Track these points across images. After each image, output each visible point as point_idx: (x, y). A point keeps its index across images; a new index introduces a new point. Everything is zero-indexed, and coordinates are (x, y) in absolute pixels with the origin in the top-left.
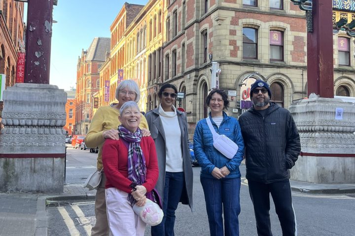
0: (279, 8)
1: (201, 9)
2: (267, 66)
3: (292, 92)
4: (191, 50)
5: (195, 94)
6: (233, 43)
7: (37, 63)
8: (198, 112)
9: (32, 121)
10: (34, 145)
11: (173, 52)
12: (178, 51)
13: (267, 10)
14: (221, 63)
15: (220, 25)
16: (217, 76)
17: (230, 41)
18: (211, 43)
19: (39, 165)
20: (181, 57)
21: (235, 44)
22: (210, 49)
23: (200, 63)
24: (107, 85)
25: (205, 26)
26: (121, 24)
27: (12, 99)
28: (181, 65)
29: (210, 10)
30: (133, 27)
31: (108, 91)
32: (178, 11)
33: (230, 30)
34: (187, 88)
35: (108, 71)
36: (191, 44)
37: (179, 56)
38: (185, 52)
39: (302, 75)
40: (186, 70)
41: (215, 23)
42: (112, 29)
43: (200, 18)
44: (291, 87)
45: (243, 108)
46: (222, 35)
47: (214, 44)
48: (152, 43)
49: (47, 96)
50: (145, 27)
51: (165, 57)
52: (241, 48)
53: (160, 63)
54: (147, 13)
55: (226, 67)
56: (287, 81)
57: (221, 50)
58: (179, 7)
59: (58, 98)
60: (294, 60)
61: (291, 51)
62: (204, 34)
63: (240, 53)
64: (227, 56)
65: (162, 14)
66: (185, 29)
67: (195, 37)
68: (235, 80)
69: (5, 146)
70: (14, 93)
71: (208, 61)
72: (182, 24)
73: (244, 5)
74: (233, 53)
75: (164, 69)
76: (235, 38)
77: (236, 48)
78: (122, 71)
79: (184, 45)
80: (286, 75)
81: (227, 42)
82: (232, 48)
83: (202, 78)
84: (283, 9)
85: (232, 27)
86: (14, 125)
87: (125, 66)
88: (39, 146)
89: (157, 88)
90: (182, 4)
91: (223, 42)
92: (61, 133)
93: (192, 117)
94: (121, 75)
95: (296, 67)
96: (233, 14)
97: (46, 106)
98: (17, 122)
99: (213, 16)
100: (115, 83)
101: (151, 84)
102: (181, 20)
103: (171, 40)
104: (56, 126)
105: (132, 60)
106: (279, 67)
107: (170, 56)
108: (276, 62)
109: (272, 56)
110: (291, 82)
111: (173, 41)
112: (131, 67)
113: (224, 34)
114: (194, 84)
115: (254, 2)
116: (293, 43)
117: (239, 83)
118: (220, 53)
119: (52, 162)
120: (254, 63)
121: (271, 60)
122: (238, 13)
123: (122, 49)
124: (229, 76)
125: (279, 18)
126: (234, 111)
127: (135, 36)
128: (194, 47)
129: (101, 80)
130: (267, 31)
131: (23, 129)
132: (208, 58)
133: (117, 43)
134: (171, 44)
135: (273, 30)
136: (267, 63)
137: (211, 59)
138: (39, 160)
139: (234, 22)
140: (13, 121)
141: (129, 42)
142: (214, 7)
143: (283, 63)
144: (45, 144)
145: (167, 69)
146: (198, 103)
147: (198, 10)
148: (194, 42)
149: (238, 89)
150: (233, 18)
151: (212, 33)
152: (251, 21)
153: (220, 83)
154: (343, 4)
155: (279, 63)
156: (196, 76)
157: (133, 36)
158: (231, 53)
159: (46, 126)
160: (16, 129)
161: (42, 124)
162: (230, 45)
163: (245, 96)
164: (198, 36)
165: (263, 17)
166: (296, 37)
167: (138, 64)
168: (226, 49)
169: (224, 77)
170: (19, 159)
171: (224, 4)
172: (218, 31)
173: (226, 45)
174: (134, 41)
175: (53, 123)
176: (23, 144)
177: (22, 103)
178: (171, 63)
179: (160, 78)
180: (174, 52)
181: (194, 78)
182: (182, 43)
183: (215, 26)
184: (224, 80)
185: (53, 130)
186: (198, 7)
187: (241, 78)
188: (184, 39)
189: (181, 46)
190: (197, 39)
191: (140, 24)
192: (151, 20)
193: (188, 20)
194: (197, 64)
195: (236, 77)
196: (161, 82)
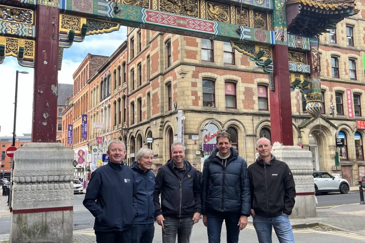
0: (231, 63)
1: (164, 63)
2: (223, 113)
3: (244, 135)
4: (156, 99)
5: (162, 138)
6: (194, 93)
7: (45, 124)
8: (164, 155)
9: (43, 178)
10: (45, 199)
11: (138, 100)
12: (143, 99)
13: (222, 66)
14: (185, 111)
15: (183, 78)
16: (182, 123)
17: (192, 92)
18: (175, 94)
19: (50, 218)
20: (146, 105)
21: (197, 94)
22: (175, 98)
23: (165, 111)
24: (71, 129)
25: (169, 78)
26: (84, 73)
27: (24, 158)
28: (147, 112)
29: (173, 64)
30: (97, 76)
31: (71, 134)
32: (142, 63)
33: (192, 82)
34: (153, 133)
35: (71, 115)
36: (156, 93)
37: (145, 104)
38: (151, 101)
39: (253, 120)
40: (153, 116)
41: (179, 76)
42: (74, 77)
43: (164, 71)
44: (243, 131)
45: (204, 149)
46: (185, 87)
47: (179, 94)
48: (116, 92)
49: (56, 154)
50: (109, 76)
51: (130, 104)
52: (201, 98)
53: (125, 110)
54: (111, 64)
55: (189, 114)
56: (240, 126)
57: (185, 100)
58: (143, 60)
59: (66, 156)
60: (245, 107)
61: (243, 100)
62: (169, 85)
63: (201, 102)
64: (189, 104)
65: (126, 66)
66: (150, 81)
67: (160, 88)
68: (197, 126)
69: (18, 202)
70: (26, 152)
71: (173, 110)
72: (146, 75)
73: (203, 61)
74: (195, 103)
75: (130, 115)
76: (196, 89)
77: (197, 98)
78: (86, 116)
79: (149, 94)
80: (240, 120)
81: (190, 93)
82: (194, 98)
83: (167, 124)
84: (234, 64)
85: (194, 80)
86: (26, 183)
87: (88, 111)
88: (50, 201)
89: (122, 132)
90: (146, 58)
91: (186, 93)
92: (69, 187)
93: (158, 159)
94: (85, 120)
95: (247, 114)
96: (194, 68)
97: (56, 163)
98: (28, 179)
99: (176, 70)
100: (79, 127)
101: (116, 128)
102: (146, 72)
103: (136, 89)
104: (64, 181)
105: (96, 106)
106: (233, 114)
107: (136, 103)
108: (231, 109)
109: (227, 104)
110: (244, 127)
111: (138, 90)
112: (95, 113)
113: (187, 86)
114: (160, 130)
115: (211, 58)
116: (244, 93)
117: (201, 128)
118: (184, 102)
119: (62, 215)
120: (213, 111)
121: (226, 108)
122: (198, 68)
123: (85, 96)
124: (192, 123)
125: (232, 72)
126: (197, 153)
127: (99, 84)
128: (160, 97)
129: (64, 123)
130: (223, 83)
131: (34, 186)
132: (173, 106)
133: (80, 90)
134: (136, 93)
135: (228, 82)
136: (224, 110)
137: (176, 108)
138: (50, 214)
139: (195, 76)
140: (25, 178)
141: (93, 89)
142: (177, 62)
143: (236, 110)
144: (55, 199)
145: (132, 115)
146: (164, 146)
147: (162, 64)
148: (159, 93)
149: (200, 134)
150: (194, 71)
151: (176, 84)
152: (209, 74)
153: (185, 129)
154: (297, 68)
155: (233, 110)
156: (162, 122)
157: (97, 84)
158: (193, 103)
159: (56, 182)
160: (28, 186)
161: (52, 180)
162: (192, 95)
163: (206, 140)
164: (163, 87)
165: (219, 71)
166: (246, 88)
167: (102, 110)
168: (189, 99)
169: (188, 123)
170: (31, 214)
171: (187, 60)
172: (181, 83)
173: (189, 96)
174: (97, 88)
175: (61, 179)
176: (35, 200)
177: (34, 161)
178: (136, 110)
179: (125, 122)
180: (140, 100)
181: (160, 124)
182: (147, 92)
183: (179, 79)
184: (188, 126)
185: (62, 185)
186: (162, 62)
187: (203, 124)
188: (149, 89)
189: (146, 95)
190: (162, 90)
191: (104, 74)
192: (115, 70)
193: (153, 72)
194: (162, 111)
195: (198, 123)
196: (127, 127)
